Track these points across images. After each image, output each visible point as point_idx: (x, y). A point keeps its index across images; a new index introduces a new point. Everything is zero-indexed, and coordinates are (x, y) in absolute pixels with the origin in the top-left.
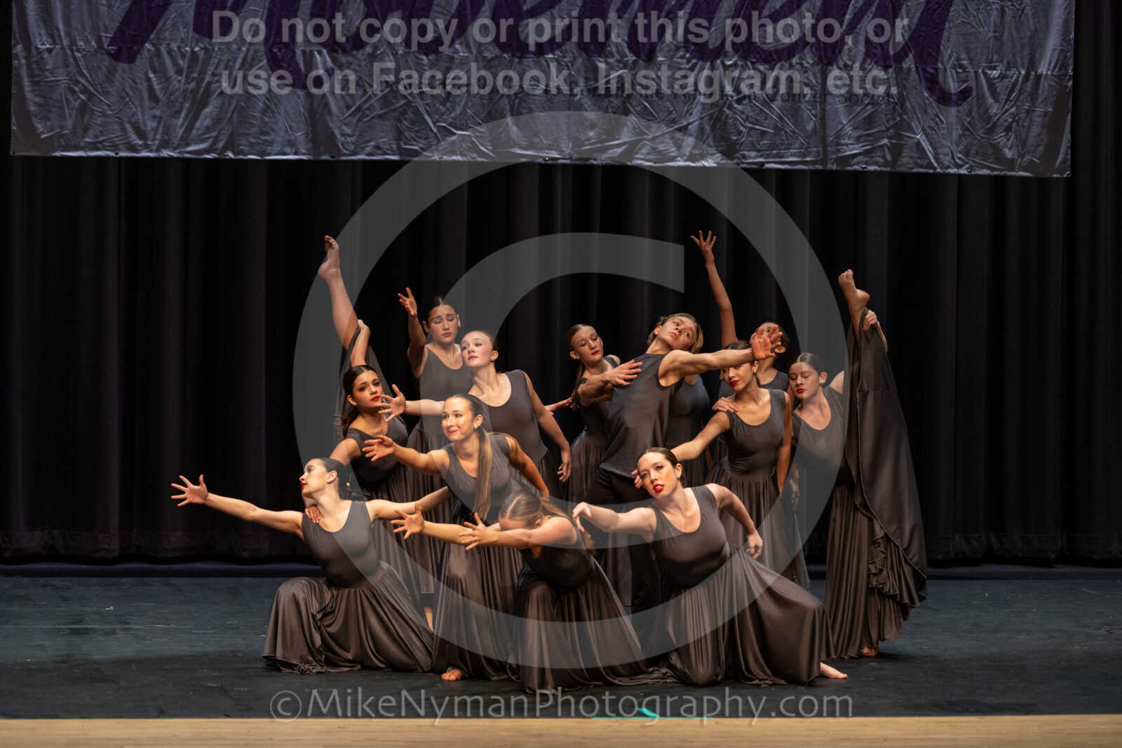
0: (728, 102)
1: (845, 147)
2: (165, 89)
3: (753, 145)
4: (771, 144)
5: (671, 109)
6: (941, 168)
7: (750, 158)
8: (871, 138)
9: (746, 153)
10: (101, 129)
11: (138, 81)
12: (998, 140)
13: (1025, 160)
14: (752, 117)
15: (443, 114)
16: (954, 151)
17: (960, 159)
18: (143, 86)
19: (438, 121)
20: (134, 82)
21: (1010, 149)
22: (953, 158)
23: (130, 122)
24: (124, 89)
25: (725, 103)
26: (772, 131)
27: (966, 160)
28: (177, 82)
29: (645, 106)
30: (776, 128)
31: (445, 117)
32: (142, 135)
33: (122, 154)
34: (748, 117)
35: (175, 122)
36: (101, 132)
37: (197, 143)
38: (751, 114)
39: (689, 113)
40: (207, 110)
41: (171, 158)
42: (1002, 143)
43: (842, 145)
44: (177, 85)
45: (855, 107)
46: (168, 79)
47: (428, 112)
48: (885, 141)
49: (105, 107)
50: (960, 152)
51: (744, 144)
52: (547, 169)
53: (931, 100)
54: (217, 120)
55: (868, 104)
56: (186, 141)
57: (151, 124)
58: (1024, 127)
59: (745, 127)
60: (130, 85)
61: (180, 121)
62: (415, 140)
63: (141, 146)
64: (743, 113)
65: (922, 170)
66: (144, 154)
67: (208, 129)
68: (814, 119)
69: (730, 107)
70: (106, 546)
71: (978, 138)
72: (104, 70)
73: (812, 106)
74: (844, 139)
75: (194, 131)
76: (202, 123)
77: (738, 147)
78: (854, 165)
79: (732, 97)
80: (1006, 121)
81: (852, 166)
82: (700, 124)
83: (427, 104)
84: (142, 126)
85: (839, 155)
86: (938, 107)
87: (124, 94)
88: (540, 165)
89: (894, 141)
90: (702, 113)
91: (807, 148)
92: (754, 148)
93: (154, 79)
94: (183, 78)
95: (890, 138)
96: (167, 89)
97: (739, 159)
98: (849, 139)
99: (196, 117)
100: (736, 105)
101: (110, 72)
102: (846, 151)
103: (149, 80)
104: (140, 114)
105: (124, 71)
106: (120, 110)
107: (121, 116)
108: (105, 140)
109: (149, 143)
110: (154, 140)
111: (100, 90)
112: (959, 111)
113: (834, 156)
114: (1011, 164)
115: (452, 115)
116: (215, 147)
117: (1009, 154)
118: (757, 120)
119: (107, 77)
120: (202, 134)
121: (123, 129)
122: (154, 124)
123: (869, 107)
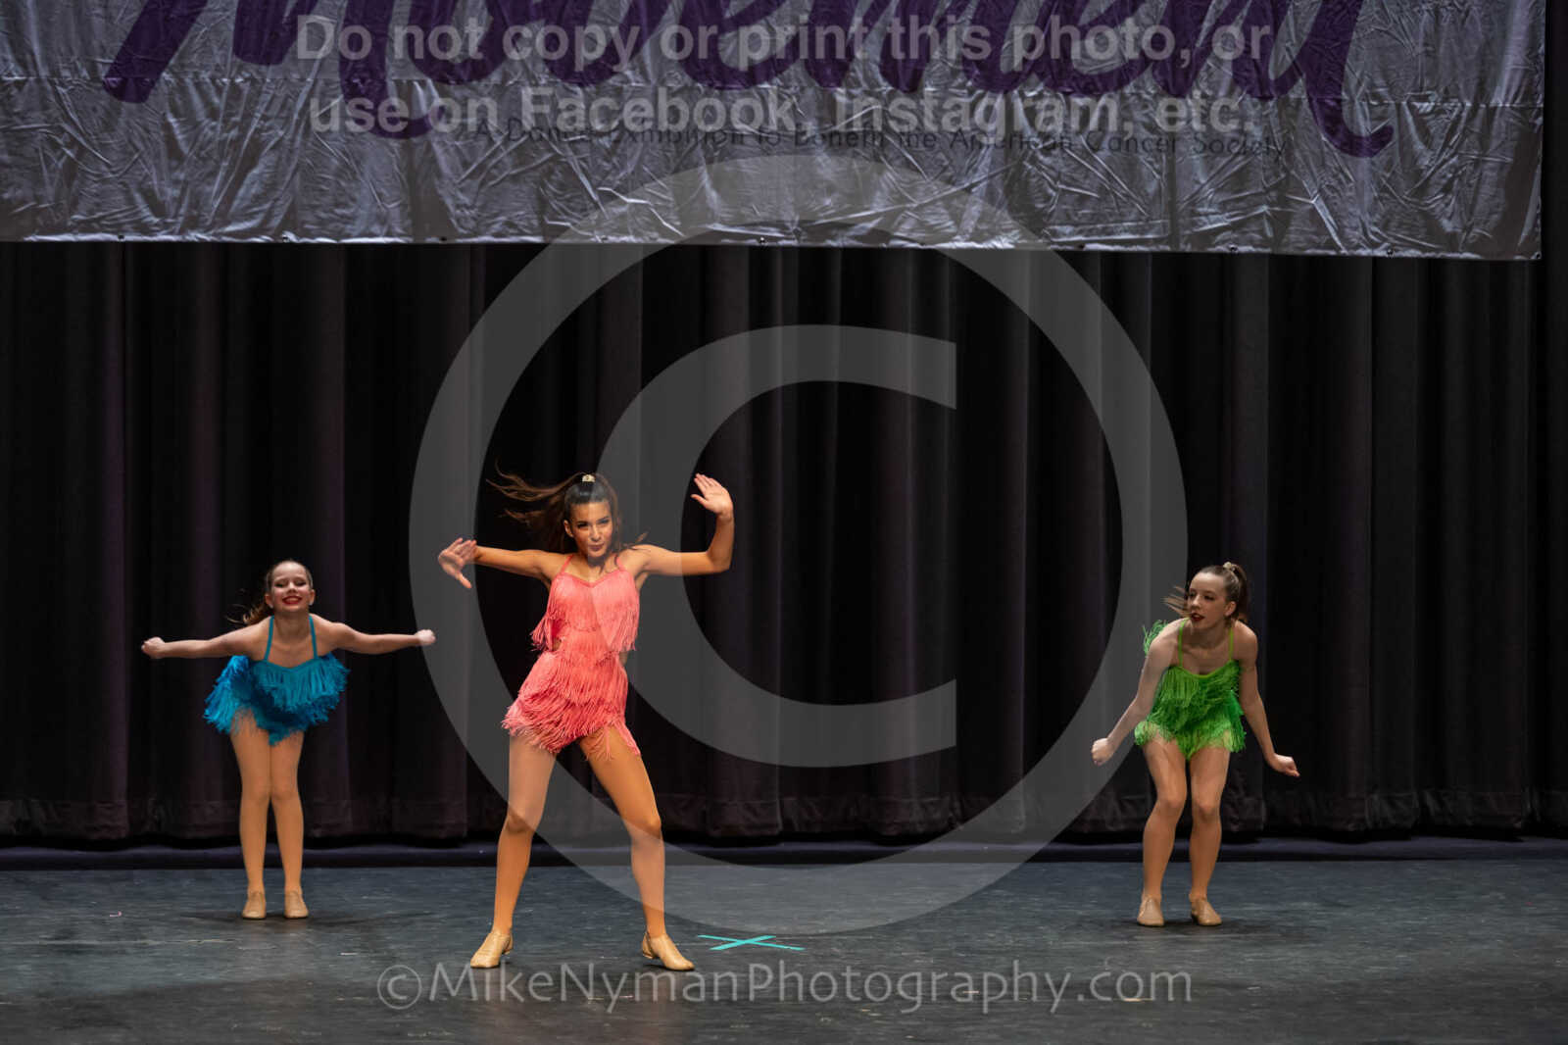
0: (1030, 153)
1: (1203, 218)
2: (192, 140)
3: (1068, 216)
4: (1093, 215)
5: (946, 163)
6: (1348, 248)
7: (1065, 235)
8: (1242, 204)
9: (1057, 227)
10: (97, 200)
11: (152, 128)
12: (1433, 206)
13: (1472, 235)
14: (1065, 175)
15: (608, 173)
16: (1367, 224)
17: (1375, 234)
18: (158, 136)
19: (600, 185)
20: (148, 131)
21: (1450, 218)
22: (1365, 234)
23: (141, 190)
24: (130, 141)
25: (1026, 153)
26: (1094, 195)
27: (1384, 235)
28: (211, 129)
29: (907, 159)
30: (1101, 190)
31: (610, 178)
32: (158, 208)
33: (129, 238)
34: (1060, 173)
35: (208, 189)
36: (98, 205)
37: (241, 221)
38: (1064, 170)
39: (973, 168)
40: (256, 171)
41: (203, 244)
42: (1438, 210)
43: (1200, 215)
44: (210, 133)
45: (1218, 159)
46: (196, 125)
47: (583, 170)
48: (1264, 208)
49: (104, 168)
50: (1375, 224)
51: (1055, 214)
52: (761, 257)
53: (1332, 146)
54: (270, 187)
55: (1238, 154)
56: (223, 217)
57: (172, 192)
58: (1470, 186)
59: (1056, 190)
60: (139, 134)
61: (216, 188)
62: (566, 214)
63: (156, 225)
64: (1052, 168)
65: (1320, 252)
66: (162, 237)
67: (258, 199)
68: (1157, 176)
69: (1034, 160)
70: (109, 823)
71: (1403, 202)
72: (101, 112)
73: (1155, 157)
74: (1203, 206)
75: (236, 203)
76: (247, 191)
77: (1045, 220)
78: (1217, 244)
79: (1036, 145)
80: (1444, 177)
81: (1214, 246)
82: (989, 186)
83: (584, 160)
84: (158, 195)
85: (1195, 230)
86: (1343, 158)
87: (131, 148)
88: (752, 248)
89: (1277, 209)
90: (991, 170)
91: (1147, 220)
92: (1068, 221)
93: (175, 126)
94: (219, 125)
95: (1270, 204)
96: (196, 140)
97: (1047, 237)
98: (1210, 206)
99: (239, 182)
100: (1041, 157)
101: (108, 113)
102: (1205, 224)
103: (168, 127)
104: (154, 177)
105: (130, 114)
106: (126, 173)
107: (127, 181)
108: (103, 217)
109: (169, 220)
110: (175, 216)
111: (95, 142)
112: (1373, 163)
113: (1188, 232)
114: (1451, 241)
115: (622, 174)
116: (268, 226)
117: (1448, 225)
118: (1073, 179)
119: (104, 122)
120: (249, 207)
121: (131, 201)
122: (176, 192)
123: (1240, 158)
